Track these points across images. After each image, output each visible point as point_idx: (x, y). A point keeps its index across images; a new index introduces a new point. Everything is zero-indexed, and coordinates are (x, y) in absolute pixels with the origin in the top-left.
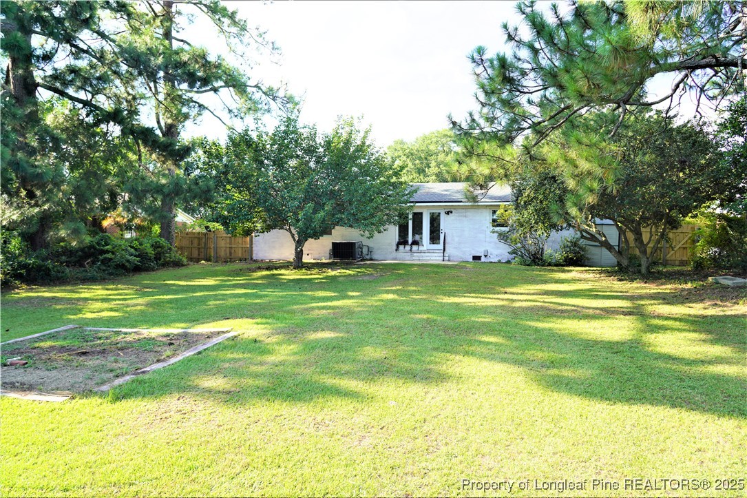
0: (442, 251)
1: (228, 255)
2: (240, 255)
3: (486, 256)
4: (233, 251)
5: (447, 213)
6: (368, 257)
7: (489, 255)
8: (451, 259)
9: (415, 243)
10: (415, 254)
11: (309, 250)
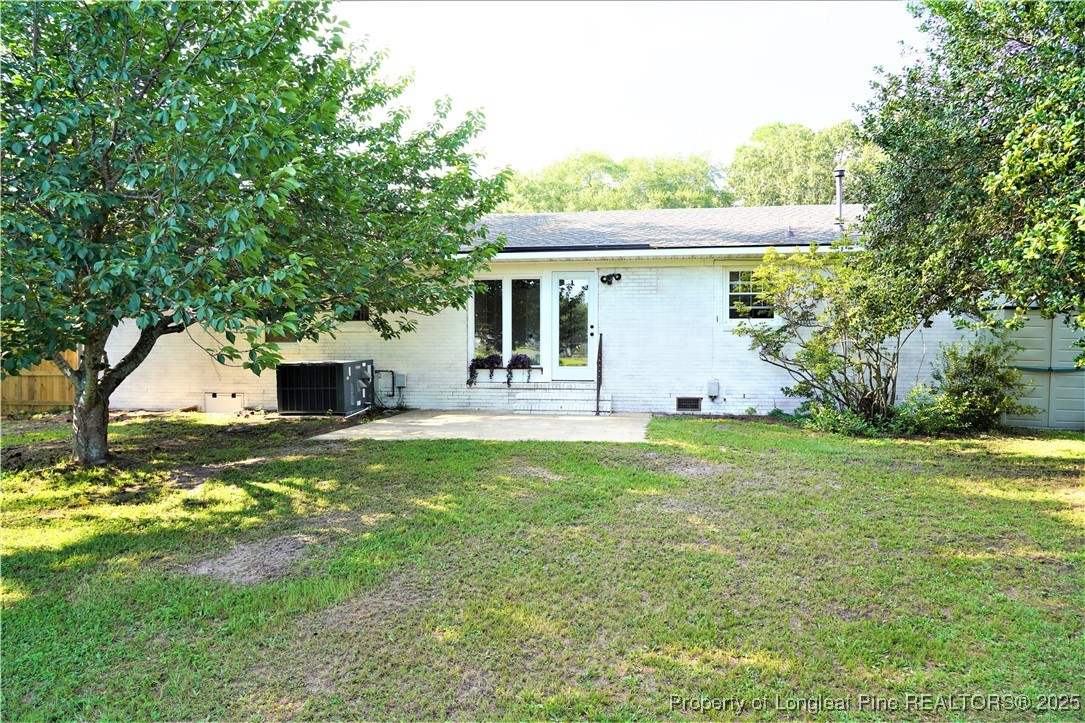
0: (594, 385)
1: (25, 397)
2: (57, 398)
3: (713, 398)
4: (38, 388)
5: (607, 280)
6: (392, 403)
7: (723, 395)
8: (619, 406)
9: (519, 363)
10: (521, 395)
11: (237, 383)
